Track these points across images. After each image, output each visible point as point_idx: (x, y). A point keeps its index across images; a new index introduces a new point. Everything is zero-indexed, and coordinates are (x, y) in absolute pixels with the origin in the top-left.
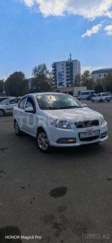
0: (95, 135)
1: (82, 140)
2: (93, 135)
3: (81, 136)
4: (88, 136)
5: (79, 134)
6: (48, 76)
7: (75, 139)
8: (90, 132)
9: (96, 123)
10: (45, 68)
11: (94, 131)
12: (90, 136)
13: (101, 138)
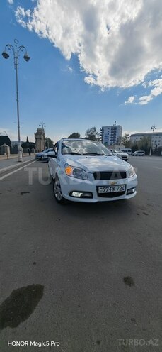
1: (100, 195)
2: (117, 190)
3: (100, 190)
4: (109, 191)
5: (97, 187)
7: (91, 193)
8: (112, 187)
11: (118, 186)
12: (112, 191)
13: (128, 194)
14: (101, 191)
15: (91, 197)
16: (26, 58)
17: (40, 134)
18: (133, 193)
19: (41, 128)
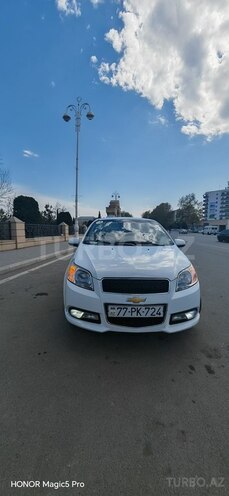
0: (149, 315)
1: (112, 320)
2: (143, 314)
3: (110, 311)
4: (128, 315)
5: (106, 305)
6: (196, 207)
7: (98, 314)
8: (135, 307)
9: (160, 285)
10: (193, 197)
11: (147, 307)
12: (135, 315)
13: (172, 322)
14: (114, 312)
15: (98, 322)
16: (90, 116)
17: (113, 208)
18: (187, 320)
19: (114, 199)
